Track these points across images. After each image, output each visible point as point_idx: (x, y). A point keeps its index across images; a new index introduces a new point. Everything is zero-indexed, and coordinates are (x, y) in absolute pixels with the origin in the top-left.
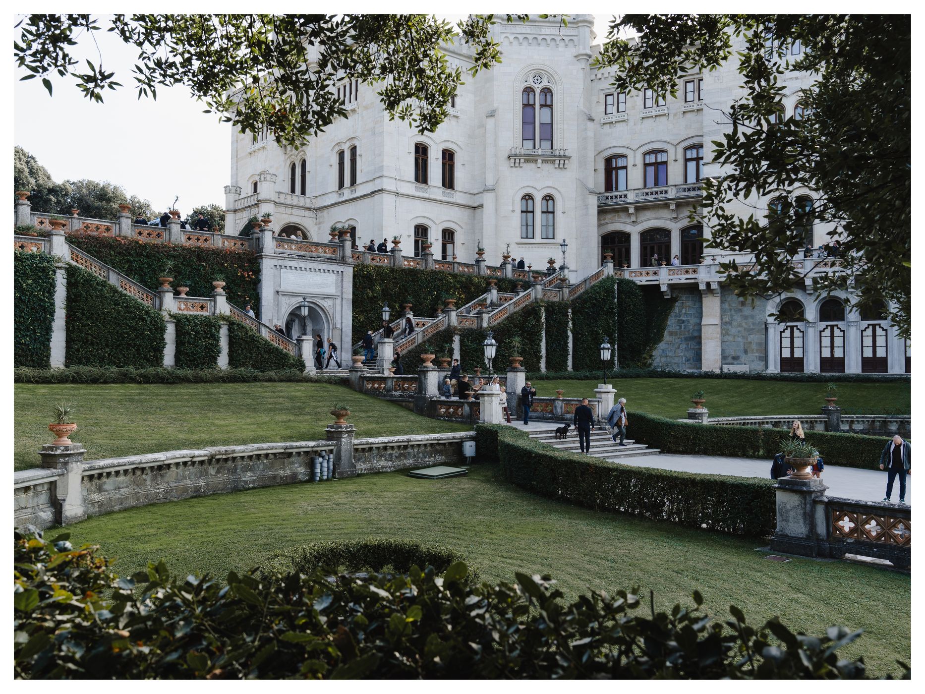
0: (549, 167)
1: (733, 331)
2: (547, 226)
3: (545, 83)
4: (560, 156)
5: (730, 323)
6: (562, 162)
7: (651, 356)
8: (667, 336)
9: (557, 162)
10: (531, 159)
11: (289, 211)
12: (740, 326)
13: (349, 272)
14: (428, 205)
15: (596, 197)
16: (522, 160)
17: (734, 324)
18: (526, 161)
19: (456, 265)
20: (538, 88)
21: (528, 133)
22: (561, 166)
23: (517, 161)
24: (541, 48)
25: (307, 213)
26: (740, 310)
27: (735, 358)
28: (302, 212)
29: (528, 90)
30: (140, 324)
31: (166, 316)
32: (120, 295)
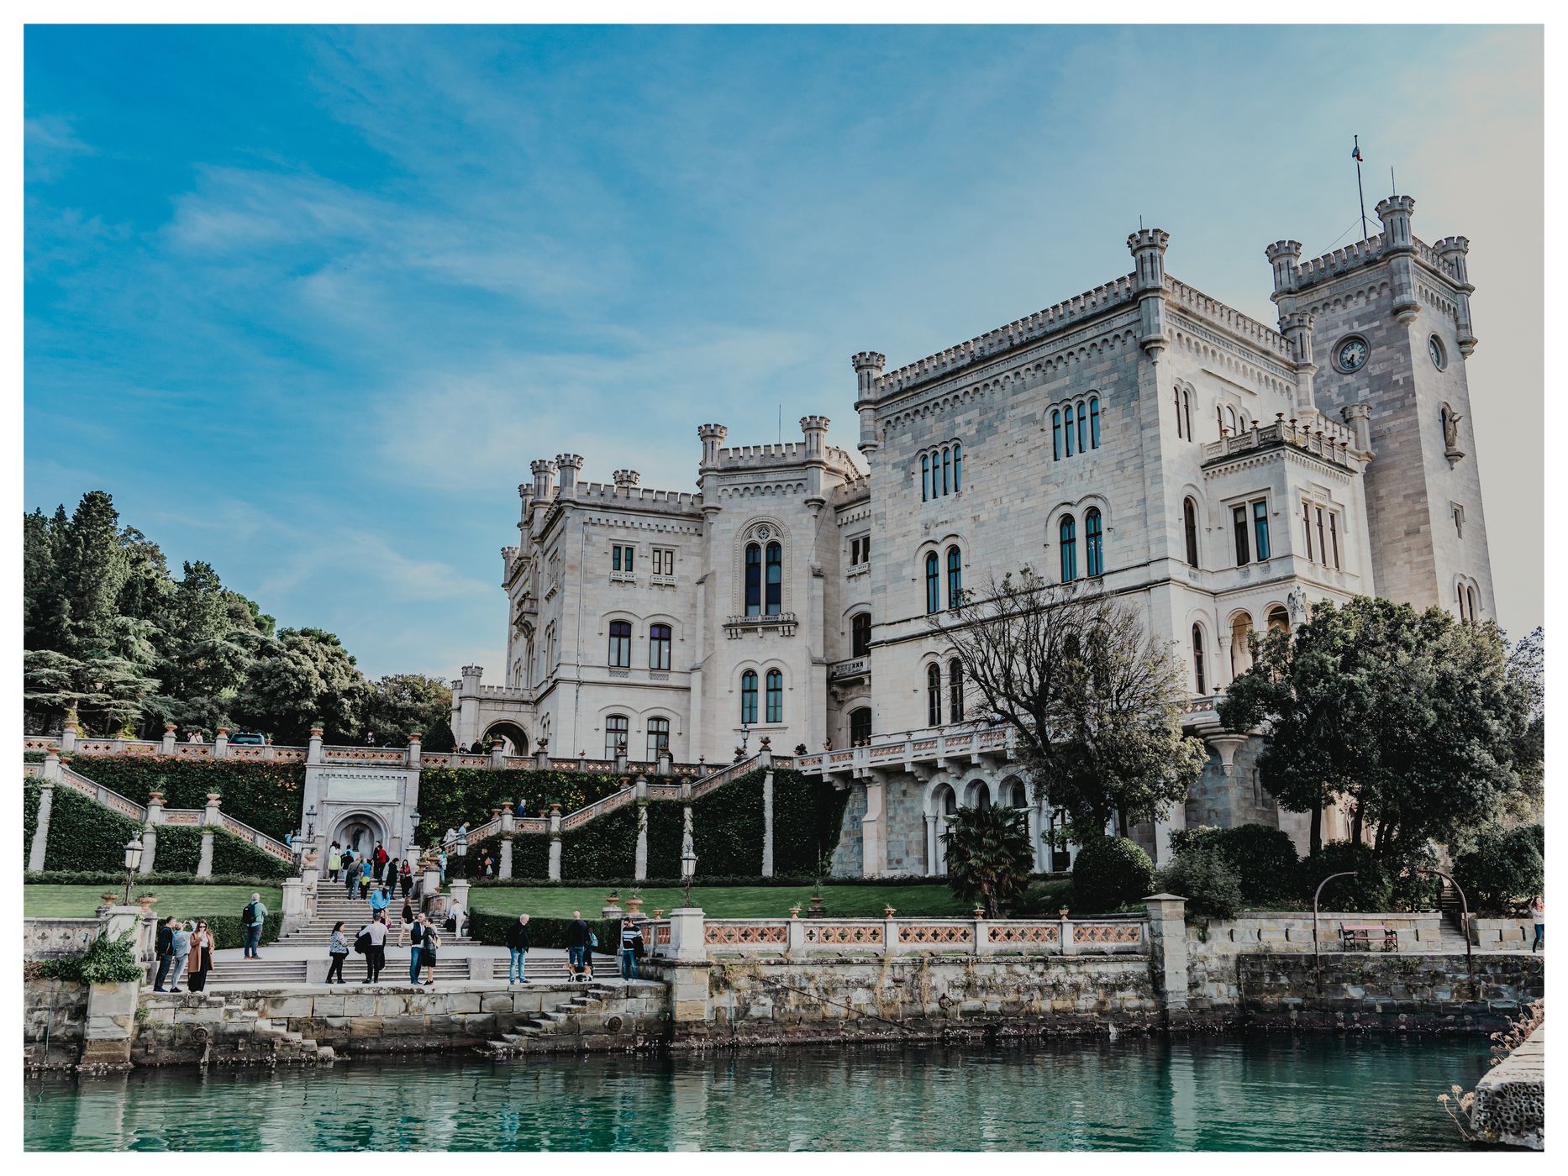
0: (771, 635)
1: (897, 828)
2: (775, 707)
3: (772, 536)
4: (783, 622)
5: (893, 818)
6: (786, 629)
7: (830, 863)
8: (843, 839)
10: (749, 628)
11: (500, 707)
12: (902, 821)
13: (414, 778)
14: (626, 690)
15: (825, 668)
16: (739, 631)
17: (898, 819)
18: (745, 631)
19: (582, 763)
20: (763, 544)
21: (751, 599)
22: (786, 633)
23: (734, 631)
24: (766, 497)
25: (524, 708)
26: (902, 802)
27: (899, 862)
28: (517, 707)
29: (752, 548)
30: (113, 835)
31: (149, 827)
32: (97, 810)
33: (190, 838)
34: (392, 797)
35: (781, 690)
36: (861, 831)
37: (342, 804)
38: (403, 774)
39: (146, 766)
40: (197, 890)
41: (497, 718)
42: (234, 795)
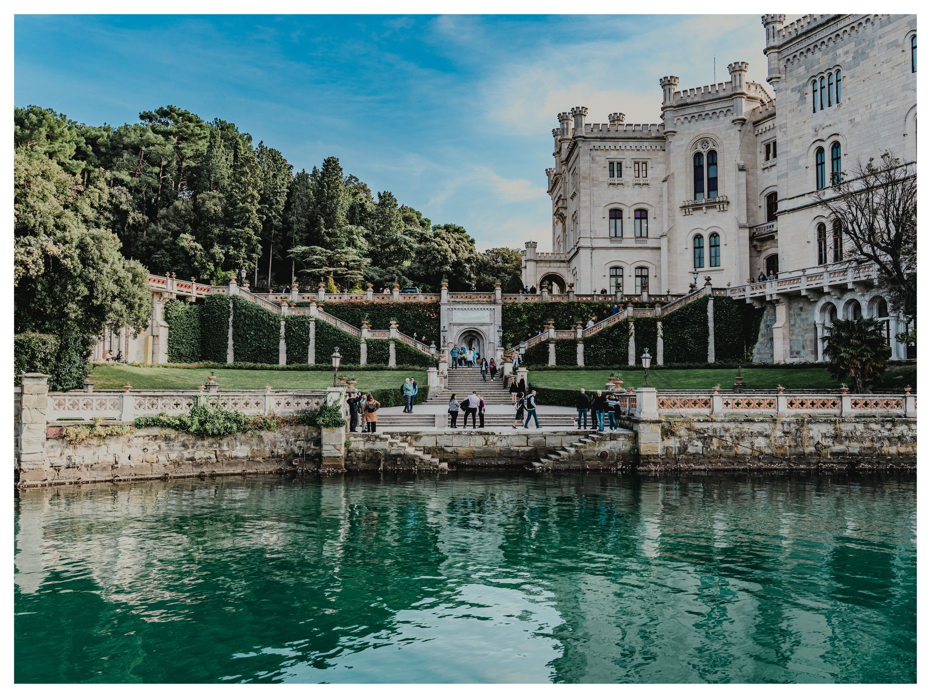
0: (711, 211)
1: (796, 331)
2: (716, 256)
3: (711, 147)
4: (719, 202)
5: (794, 325)
6: (721, 206)
7: (752, 354)
8: (760, 339)
9: (718, 207)
10: (697, 207)
11: (548, 265)
12: (800, 327)
13: (499, 308)
14: (621, 252)
15: (747, 231)
16: (691, 210)
17: (797, 325)
18: (694, 210)
19: (595, 297)
20: (705, 152)
21: (698, 189)
22: (722, 209)
23: (687, 210)
24: (706, 121)
25: (562, 264)
26: (800, 315)
27: (798, 353)
28: (558, 264)
29: (698, 156)
30: (346, 344)
31: (363, 340)
32: (337, 331)
33: (384, 345)
34: (487, 320)
35: (719, 246)
36: (772, 334)
37: (461, 325)
38: (492, 307)
39: (359, 307)
40: (388, 374)
41: (547, 272)
42: (404, 322)
